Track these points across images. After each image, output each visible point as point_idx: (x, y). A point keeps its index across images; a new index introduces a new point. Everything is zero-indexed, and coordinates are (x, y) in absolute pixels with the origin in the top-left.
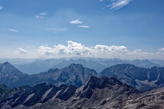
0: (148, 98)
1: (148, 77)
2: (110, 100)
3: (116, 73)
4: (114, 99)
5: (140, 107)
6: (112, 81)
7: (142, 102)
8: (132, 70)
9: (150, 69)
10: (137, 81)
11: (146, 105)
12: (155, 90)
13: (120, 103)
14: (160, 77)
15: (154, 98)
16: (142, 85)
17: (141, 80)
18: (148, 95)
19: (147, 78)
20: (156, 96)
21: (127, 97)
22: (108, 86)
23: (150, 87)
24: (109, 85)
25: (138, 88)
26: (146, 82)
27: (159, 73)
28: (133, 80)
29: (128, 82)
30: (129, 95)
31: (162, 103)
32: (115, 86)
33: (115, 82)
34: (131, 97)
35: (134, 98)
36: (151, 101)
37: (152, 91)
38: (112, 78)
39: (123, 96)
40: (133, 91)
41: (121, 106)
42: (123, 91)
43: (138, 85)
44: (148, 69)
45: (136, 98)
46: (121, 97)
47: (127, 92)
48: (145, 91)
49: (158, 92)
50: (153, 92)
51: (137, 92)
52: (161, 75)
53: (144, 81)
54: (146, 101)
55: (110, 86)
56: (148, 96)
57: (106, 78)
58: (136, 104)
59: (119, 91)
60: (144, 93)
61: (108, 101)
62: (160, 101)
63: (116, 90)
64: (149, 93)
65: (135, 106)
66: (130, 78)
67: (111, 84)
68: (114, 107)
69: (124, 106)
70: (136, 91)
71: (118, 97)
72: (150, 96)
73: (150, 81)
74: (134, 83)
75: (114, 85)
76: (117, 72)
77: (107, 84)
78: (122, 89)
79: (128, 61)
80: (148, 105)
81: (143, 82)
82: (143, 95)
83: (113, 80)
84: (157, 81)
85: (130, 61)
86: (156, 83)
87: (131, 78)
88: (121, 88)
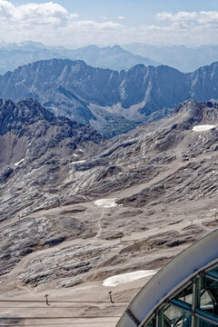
0: (125, 151)
1: (123, 94)
2: (24, 167)
3: (32, 89)
4: (35, 163)
5: (105, 176)
6: (27, 111)
7: (110, 163)
8: (79, 75)
9: (127, 71)
10: (92, 107)
11: (120, 170)
12: (142, 128)
13: (53, 170)
14: (151, 94)
15: (138, 149)
16: (107, 119)
17: (102, 104)
18: (125, 142)
19: (118, 99)
20: (144, 144)
21: (71, 153)
22: (15, 128)
23: (127, 122)
24: (19, 124)
25: (97, 125)
26: (116, 109)
27: (150, 83)
28: (82, 106)
29: (69, 113)
30: (75, 148)
31: (157, 160)
32: (36, 125)
33: (35, 113)
34: (82, 153)
35: (88, 155)
36: (133, 158)
37: (133, 133)
38: (25, 102)
39: (58, 152)
40: (87, 136)
41: (56, 178)
42: (60, 138)
43: (95, 119)
44: (123, 71)
45: (94, 154)
46: (53, 155)
47: (68, 140)
48: (114, 134)
49: (149, 134)
50: (136, 135)
51: (95, 137)
52: (155, 86)
53: (110, 106)
54: (119, 160)
55: (20, 127)
56: (125, 146)
57: (7, 103)
58: (95, 169)
59: (47, 139)
60: (115, 138)
61: (18, 168)
62: (153, 155)
63: (40, 136)
64: (125, 138)
65: (94, 175)
66: (73, 101)
67: (23, 120)
68: (36, 183)
69: (65, 178)
70: (92, 134)
71: (45, 156)
72: (129, 144)
73: (126, 105)
74: (84, 115)
75: (33, 122)
76: (38, 85)
77: (12, 121)
78: (56, 133)
79: (66, 51)
80: (125, 169)
81: (108, 109)
82: (111, 145)
83: (29, 108)
84: (143, 104)
85: (71, 51)
86: (142, 111)
87: (77, 99)
88: (54, 131)
